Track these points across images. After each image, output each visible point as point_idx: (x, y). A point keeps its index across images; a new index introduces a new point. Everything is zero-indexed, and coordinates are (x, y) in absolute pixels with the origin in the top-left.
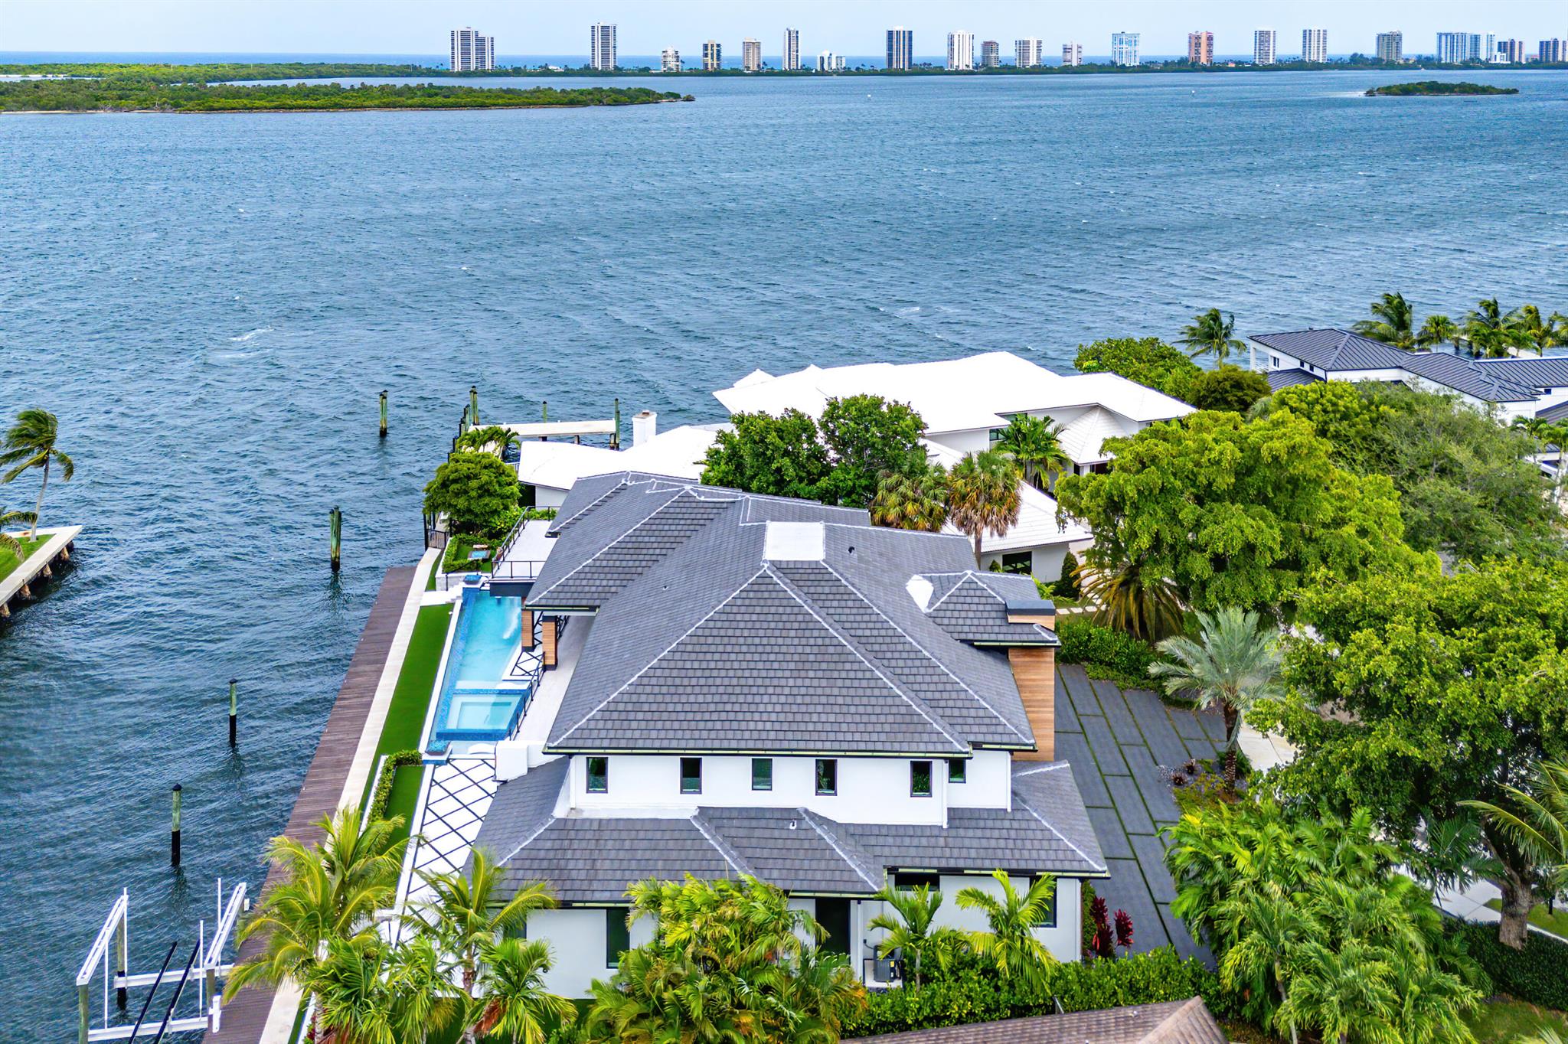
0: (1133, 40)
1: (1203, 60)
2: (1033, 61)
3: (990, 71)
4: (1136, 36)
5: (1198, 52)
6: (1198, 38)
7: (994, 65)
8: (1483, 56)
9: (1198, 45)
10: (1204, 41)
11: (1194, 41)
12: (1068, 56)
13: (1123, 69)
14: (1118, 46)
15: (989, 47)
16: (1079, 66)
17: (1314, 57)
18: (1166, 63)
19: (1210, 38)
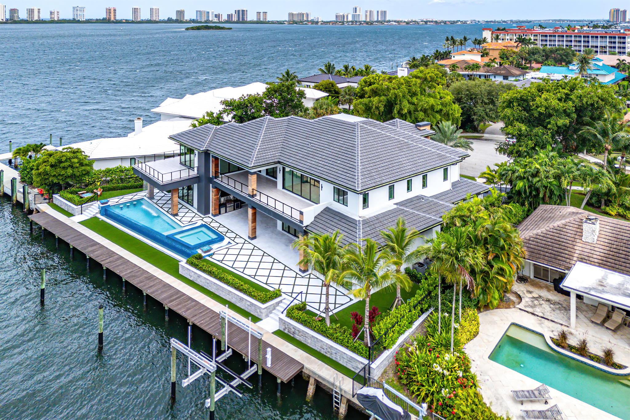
0: (82, 9)
1: (112, 19)
2: (36, 18)
3: (15, 22)
4: (84, 8)
5: (110, 15)
6: (110, 10)
7: (16, 19)
8: (210, 19)
9: (110, 13)
10: (112, 11)
11: (108, 11)
12: (53, 16)
13: (79, 22)
14: (75, 12)
15: (13, 11)
16: (58, 20)
17: (154, 19)
18: (97, 20)
19: (115, 10)
